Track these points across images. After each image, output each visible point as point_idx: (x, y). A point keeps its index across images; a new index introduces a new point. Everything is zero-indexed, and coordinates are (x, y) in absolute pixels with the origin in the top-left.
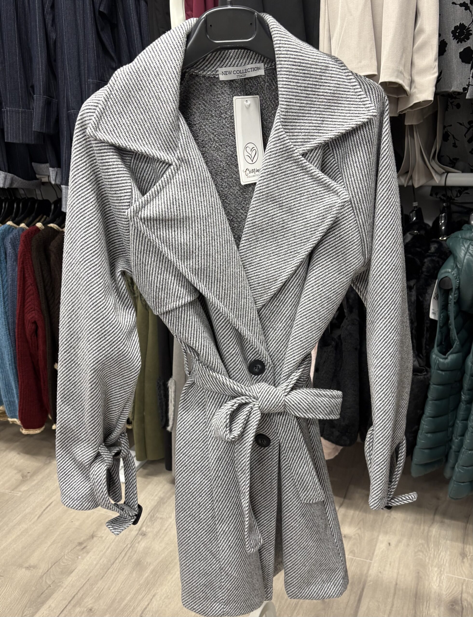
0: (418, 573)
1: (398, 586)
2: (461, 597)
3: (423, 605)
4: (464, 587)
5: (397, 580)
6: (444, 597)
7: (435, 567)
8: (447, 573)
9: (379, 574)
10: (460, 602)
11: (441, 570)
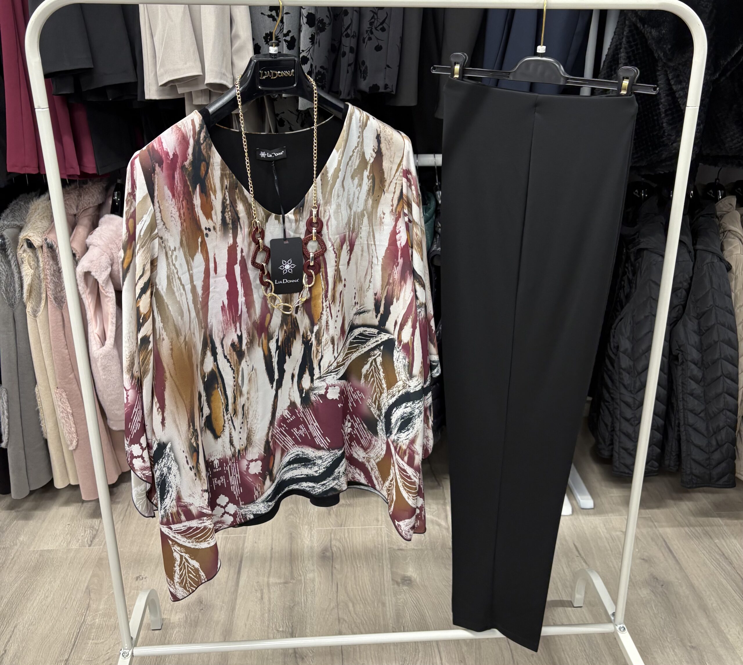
0: (291, 534)
1: (273, 550)
2: (331, 544)
3: (298, 560)
4: (332, 535)
5: (272, 545)
6: (316, 548)
7: (306, 525)
8: (316, 527)
9: (255, 545)
10: (330, 549)
11: (311, 527)
